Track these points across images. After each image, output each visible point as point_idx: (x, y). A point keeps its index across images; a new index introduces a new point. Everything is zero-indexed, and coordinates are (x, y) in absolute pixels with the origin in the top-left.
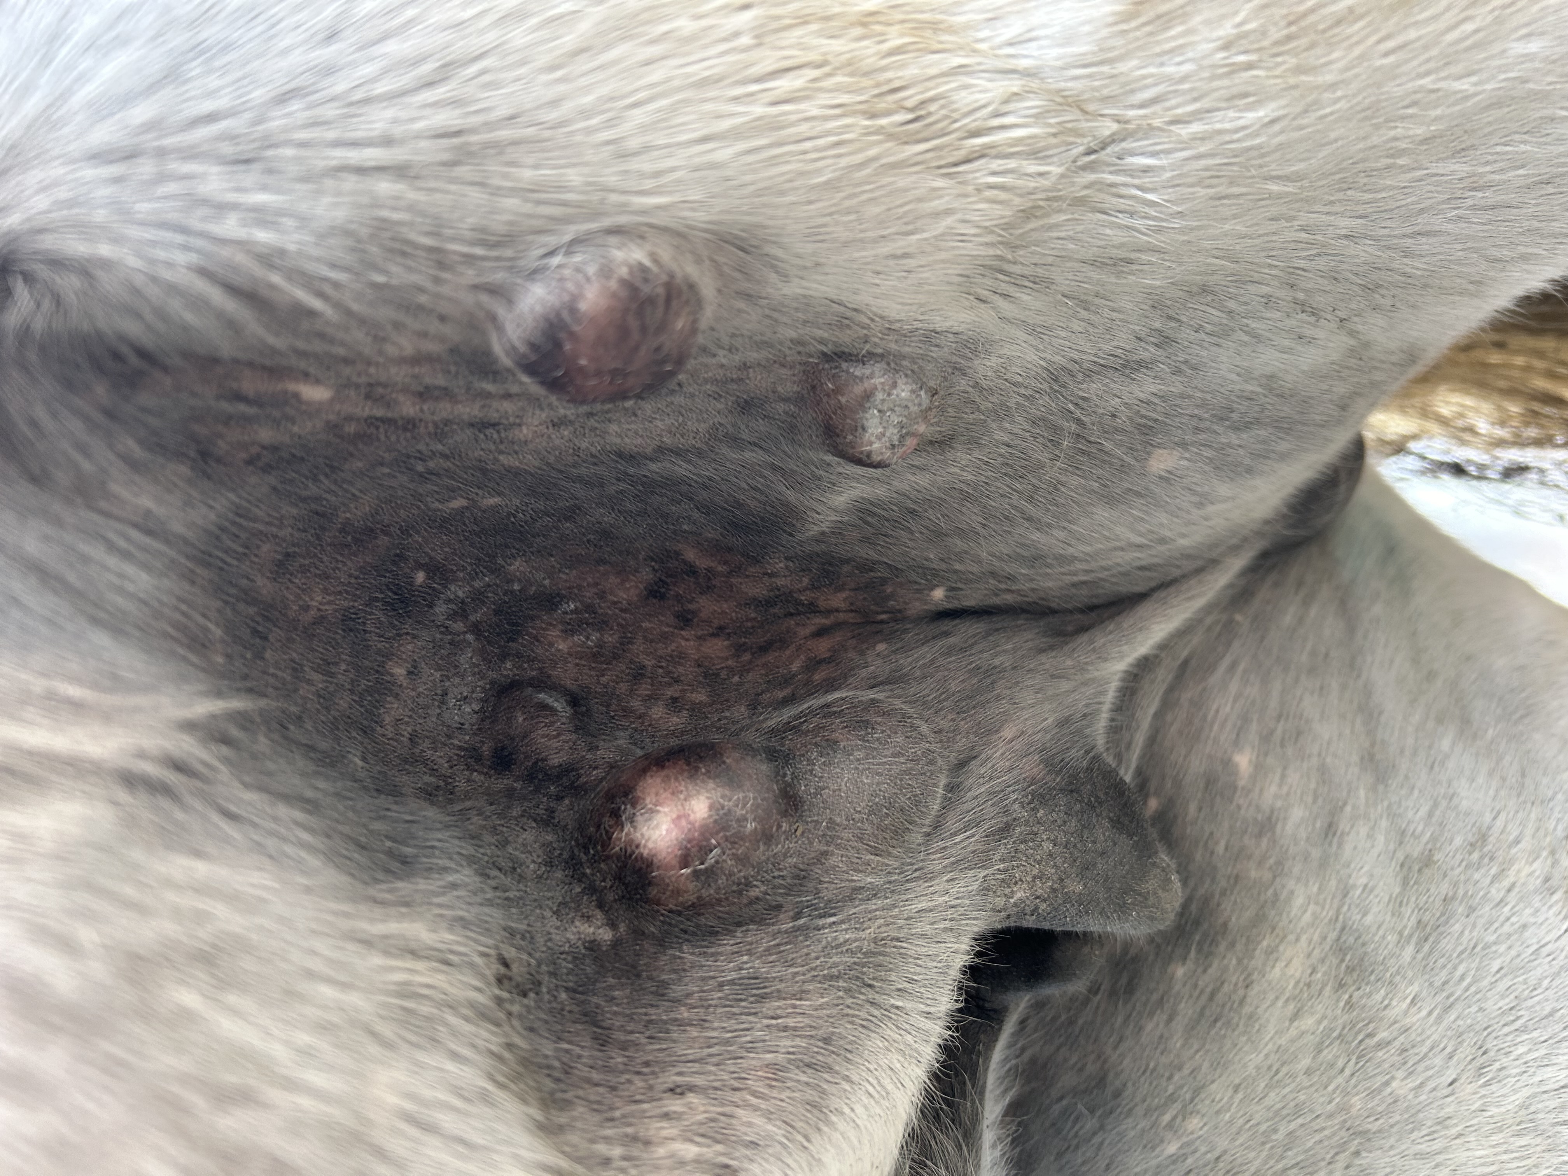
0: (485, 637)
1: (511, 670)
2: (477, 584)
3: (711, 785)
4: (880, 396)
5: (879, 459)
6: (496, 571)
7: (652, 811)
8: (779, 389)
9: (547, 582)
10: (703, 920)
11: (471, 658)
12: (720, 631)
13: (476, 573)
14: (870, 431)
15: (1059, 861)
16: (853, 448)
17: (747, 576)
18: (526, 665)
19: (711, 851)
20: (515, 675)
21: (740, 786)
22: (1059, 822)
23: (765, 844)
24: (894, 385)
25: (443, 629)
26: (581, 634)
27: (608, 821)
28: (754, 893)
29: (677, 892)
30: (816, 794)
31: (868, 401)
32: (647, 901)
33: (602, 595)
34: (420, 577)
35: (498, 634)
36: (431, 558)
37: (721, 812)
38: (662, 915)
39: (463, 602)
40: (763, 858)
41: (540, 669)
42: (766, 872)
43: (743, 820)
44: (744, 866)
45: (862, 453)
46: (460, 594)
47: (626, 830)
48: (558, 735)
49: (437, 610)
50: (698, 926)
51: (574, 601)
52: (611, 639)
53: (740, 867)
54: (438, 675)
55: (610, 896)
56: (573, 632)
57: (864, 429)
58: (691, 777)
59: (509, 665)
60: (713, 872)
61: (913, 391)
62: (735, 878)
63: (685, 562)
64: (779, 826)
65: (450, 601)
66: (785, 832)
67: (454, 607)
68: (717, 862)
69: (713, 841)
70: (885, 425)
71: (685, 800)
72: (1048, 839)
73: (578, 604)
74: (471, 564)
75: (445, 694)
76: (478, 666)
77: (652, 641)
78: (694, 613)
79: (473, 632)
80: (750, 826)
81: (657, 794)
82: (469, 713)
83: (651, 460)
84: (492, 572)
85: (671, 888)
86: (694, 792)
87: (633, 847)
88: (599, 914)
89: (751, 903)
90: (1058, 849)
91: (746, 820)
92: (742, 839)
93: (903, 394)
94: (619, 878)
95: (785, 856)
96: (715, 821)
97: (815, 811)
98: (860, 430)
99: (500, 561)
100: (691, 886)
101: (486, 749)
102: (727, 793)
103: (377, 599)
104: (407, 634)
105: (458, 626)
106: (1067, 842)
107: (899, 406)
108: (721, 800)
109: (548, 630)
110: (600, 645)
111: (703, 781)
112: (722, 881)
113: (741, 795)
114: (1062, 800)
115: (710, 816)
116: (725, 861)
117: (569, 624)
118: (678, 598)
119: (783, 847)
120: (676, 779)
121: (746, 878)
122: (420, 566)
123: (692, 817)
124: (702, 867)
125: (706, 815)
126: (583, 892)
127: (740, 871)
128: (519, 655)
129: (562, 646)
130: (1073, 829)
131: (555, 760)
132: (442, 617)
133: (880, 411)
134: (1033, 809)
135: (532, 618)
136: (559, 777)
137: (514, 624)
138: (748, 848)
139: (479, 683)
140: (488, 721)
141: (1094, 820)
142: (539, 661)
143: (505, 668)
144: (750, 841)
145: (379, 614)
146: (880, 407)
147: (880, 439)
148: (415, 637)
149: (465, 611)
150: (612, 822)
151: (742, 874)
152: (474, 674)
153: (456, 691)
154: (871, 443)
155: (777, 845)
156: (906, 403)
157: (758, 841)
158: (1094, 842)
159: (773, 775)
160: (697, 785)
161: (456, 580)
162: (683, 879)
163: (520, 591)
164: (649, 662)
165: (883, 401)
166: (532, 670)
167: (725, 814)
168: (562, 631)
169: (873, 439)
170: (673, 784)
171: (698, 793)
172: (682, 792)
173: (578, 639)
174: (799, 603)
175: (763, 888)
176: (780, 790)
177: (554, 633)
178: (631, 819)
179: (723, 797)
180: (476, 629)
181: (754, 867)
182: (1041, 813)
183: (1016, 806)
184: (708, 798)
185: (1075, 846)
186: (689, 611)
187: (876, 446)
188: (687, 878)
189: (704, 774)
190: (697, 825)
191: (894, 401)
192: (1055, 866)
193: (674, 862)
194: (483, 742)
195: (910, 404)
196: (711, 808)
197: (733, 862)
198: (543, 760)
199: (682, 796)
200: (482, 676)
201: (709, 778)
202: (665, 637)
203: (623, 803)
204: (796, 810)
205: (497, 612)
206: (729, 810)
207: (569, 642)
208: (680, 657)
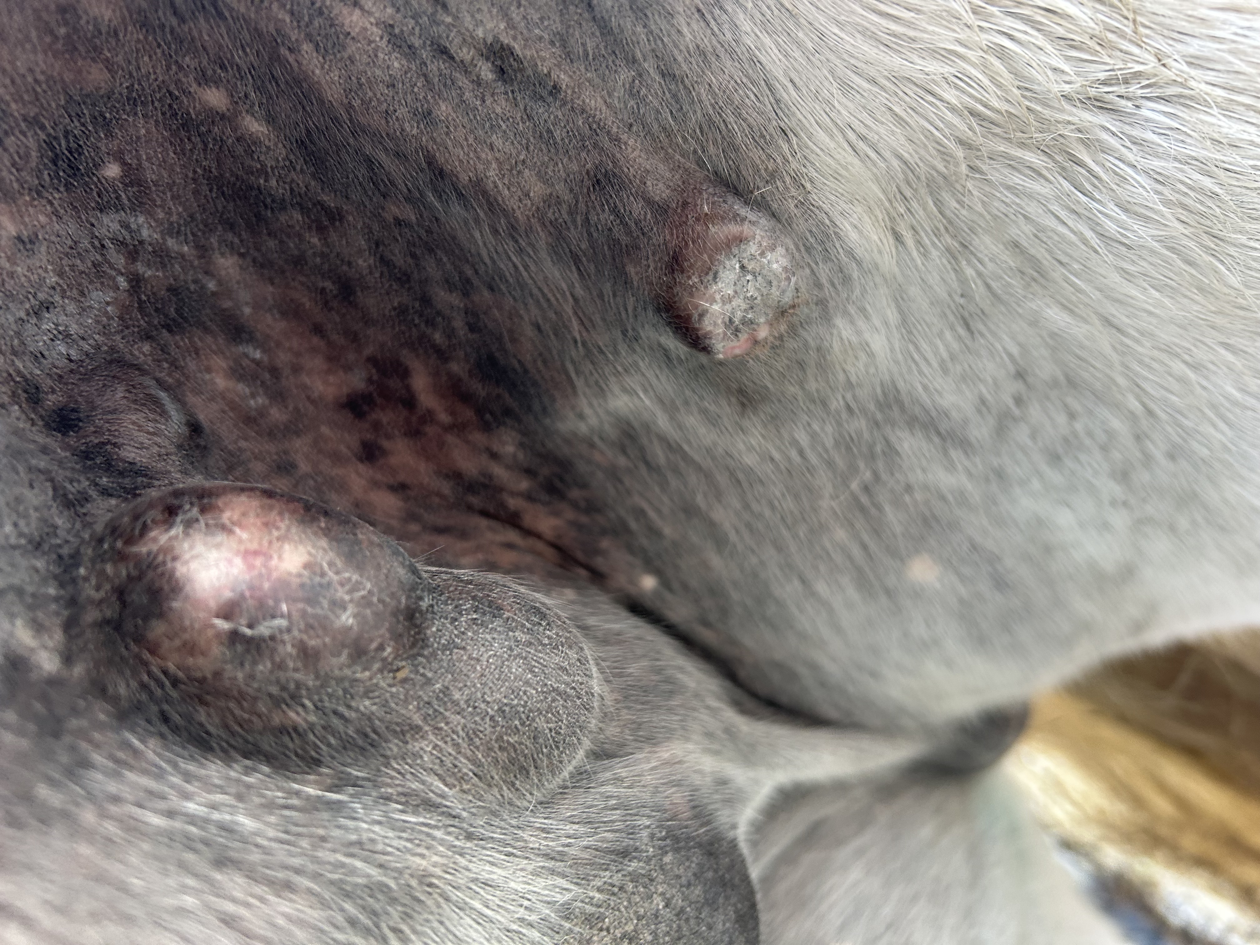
0: (140, 299)
1: (145, 355)
2: (171, 242)
3: (323, 543)
4: (753, 248)
5: (709, 328)
6: (203, 250)
7: (225, 529)
8: (649, 183)
9: (247, 310)
10: (202, 715)
11: (108, 303)
12: (400, 488)
13: (178, 232)
14: (720, 285)
15: (663, 927)
16: (691, 295)
17: (467, 442)
18: (166, 365)
19: (273, 617)
20: (146, 363)
21: (360, 568)
22: (684, 880)
23: (350, 656)
24: (773, 248)
25: (97, 243)
26: (249, 386)
27: (155, 514)
28: (295, 716)
29: (190, 648)
30: (445, 648)
31: (738, 246)
32: (139, 639)
33: (296, 369)
34: (112, 171)
35: (157, 310)
36: (140, 165)
37: (317, 579)
38: (149, 673)
39: (141, 242)
40: (337, 672)
41: (178, 381)
42: (330, 696)
43: (338, 605)
44: (306, 666)
45: (696, 307)
46: (145, 233)
47: (173, 532)
48: (153, 434)
49: (106, 220)
50: (189, 718)
51: (264, 351)
52: (277, 415)
53: (299, 664)
54: (53, 279)
55: (91, 616)
56: (241, 378)
57: (715, 277)
58: (302, 522)
59: (146, 348)
60: (258, 648)
61: (785, 269)
62: (281, 675)
63: (408, 388)
64: (381, 648)
65: (127, 227)
66: (384, 660)
67: (128, 237)
68: (272, 638)
69: (284, 608)
70: (738, 288)
71: (278, 539)
72: (663, 894)
73: (266, 359)
74: (179, 214)
75: (47, 306)
76: (110, 318)
77: (320, 451)
78: (384, 453)
79: (130, 281)
80: (347, 619)
81: (244, 514)
82: (60, 354)
83: (460, 195)
84: (197, 247)
85: (186, 636)
86: (296, 538)
87: (169, 558)
88: (58, 636)
89: (283, 730)
90: (667, 914)
91: (345, 609)
92: (324, 628)
93: (775, 266)
94: (121, 593)
95: (367, 694)
96: (302, 586)
97: (435, 665)
98: (710, 277)
99: (214, 240)
100: (217, 650)
101: (52, 400)
102: (339, 564)
103: (43, 128)
104: (51, 203)
105: (119, 260)
106: (682, 911)
107: (764, 277)
108: (325, 565)
109: (215, 353)
110: (262, 413)
111: (315, 534)
112: (263, 667)
113: (355, 577)
114: (697, 857)
115: (300, 575)
116: (283, 642)
117: (243, 369)
118: (377, 426)
119: (371, 679)
120: (281, 514)
121: (298, 685)
122: (119, 157)
123: (274, 562)
124: (248, 632)
125: (294, 571)
126: (56, 599)
127: (296, 670)
128: (164, 349)
129: (221, 382)
130: (693, 897)
131: (130, 454)
132: (104, 231)
133: (743, 267)
134: (661, 848)
135: (206, 330)
136: (121, 474)
137: (181, 316)
138: (325, 645)
139: (97, 337)
140: (78, 376)
141: (721, 900)
142: (184, 374)
143: (139, 349)
144: (334, 639)
145: (31, 143)
146: (745, 262)
147: (724, 303)
148: (56, 213)
149: (137, 252)
150: (160, 517)
151: (297, 676)
152: (98, 322)
153: (62, 318)
154: (713, 301)
155: (365, 669)
156: (772, 278)
157: (344, 646)
158: (710, 927)
159: (407, 587)
160: (305, 532)
161: (150, 214)
162: (210, 633)
163: (214, 294)
164: (304, 467)
165: (753, 257)
166: (170, 375)
167: (321, 585)
168: (231, 368)
169: (718, 297)
170: (273, 515)
171: (301, 541)
172: (278, 528)
173: (242, 388)
174: (502, 505)
175: (312, 718)
176: (408, 607)
177: (219, 362)
178: (189, 524)
179: (331, 564)
180: (136, 281)
181: (317, 677)
182: (668, 859)
183: (645, 834)
184: (310, 554)
185: (687, 920)
186: (380, 448)
187: (716, 307)
188: (218, 635)
189: (321, 529)
190: (275, 575)
191: (762, 267)
192: (654, 933)
193: (213, 604)
194: (53, 392)
195: (775, 283)
196: (307, 566)
197: (294, 652)
198: (115, 445)
199: (276, 533)
200: (105, 331)
201: (326, 535)
202: (336, 458)
203: (192, 504)
204: (413, 645)
205: (172, 290)
206: (329, 584)
207: (231, 384)
208: (342, 487)
